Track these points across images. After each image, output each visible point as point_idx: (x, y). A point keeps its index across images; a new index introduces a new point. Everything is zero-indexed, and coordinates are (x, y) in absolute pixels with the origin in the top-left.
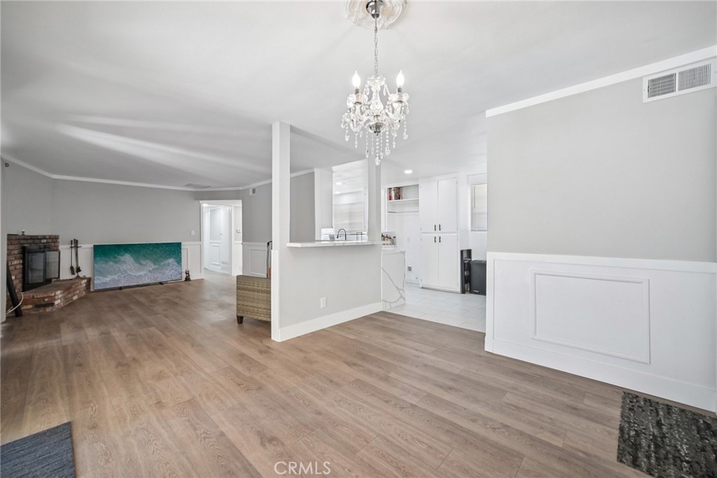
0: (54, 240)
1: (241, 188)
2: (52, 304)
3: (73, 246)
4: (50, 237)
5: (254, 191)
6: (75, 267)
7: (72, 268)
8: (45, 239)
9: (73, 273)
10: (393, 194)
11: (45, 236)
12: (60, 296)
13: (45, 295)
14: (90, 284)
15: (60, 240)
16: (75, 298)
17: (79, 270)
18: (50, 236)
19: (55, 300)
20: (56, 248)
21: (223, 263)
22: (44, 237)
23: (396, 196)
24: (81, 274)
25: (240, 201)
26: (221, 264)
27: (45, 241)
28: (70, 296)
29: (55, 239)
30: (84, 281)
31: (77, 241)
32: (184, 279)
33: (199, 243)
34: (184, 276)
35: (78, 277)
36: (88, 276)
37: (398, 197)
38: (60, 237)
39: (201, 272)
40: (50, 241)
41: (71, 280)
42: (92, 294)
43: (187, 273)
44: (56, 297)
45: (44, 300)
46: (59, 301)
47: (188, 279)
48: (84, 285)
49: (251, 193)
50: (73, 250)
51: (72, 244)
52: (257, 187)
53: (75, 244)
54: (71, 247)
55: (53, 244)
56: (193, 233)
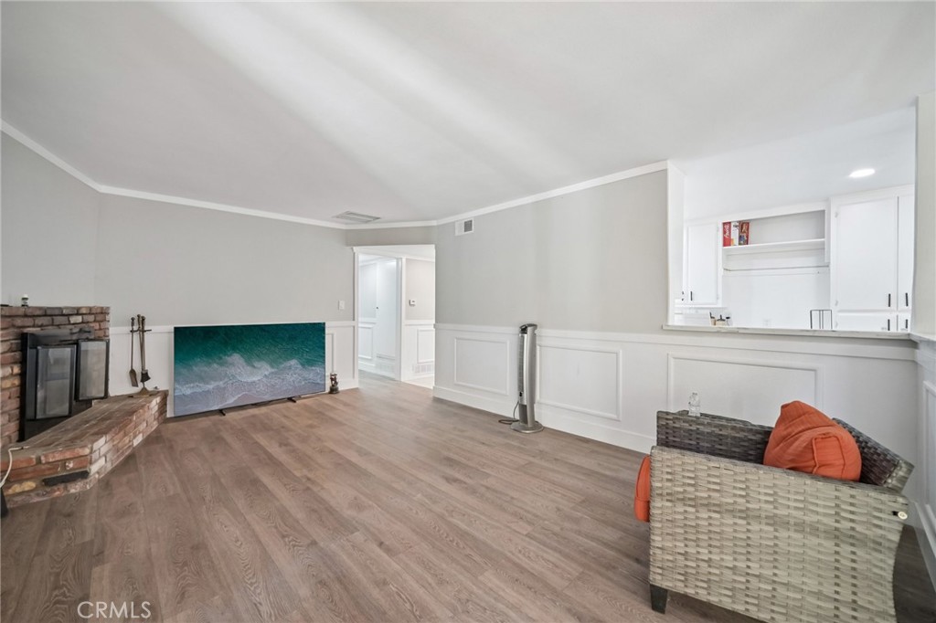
0: (99, 318)
1: (434, 223)
2: (84, 475)
3: (135, 328)
4: (91, 311)
5: (468, 226)
6: (138, 370)
7: (133, 372)
8: (78, 314)
9: (135, 384)
10: (735, 234)
11: (78, 309)
12: (103, 450)
13: (68, 455)
14: (166, 404)
15: (110, 317)
16: (138, 441)
17: (145, 377)
18: (90, 309)
19: (91, 463)
20: (101, 333)
21: (380, 357)
22: (77, 312)
23: (740, 237)
24: (149, 385)
25: (433, 246)
26: (376, 359)
27: (79, 319)
28: (127, 440)
29: (101, 314)
30: (156, 401)
31: (143, 319)
32: (328, 390)
33: (352, 323)
34: (328, 383)
35: (144, 391)
36: (162, 388)
37: (744, 239)
38: (111, 311)
39: (354, 377)
40: (91, 318)
41: (131, 396)
42: (171, 425)
43: (333, 379)
44: (95, 456)
45: (64, 467)
46: (102, 462)
47: (334, 390)
48: (156, 408)
49: (460, 231)
50: (136, 337)
51: (133, 324)
52: (477, 218)
53: (139, 325)
54: (132, 331)
55: (96, 326)
56: (342, 305)
